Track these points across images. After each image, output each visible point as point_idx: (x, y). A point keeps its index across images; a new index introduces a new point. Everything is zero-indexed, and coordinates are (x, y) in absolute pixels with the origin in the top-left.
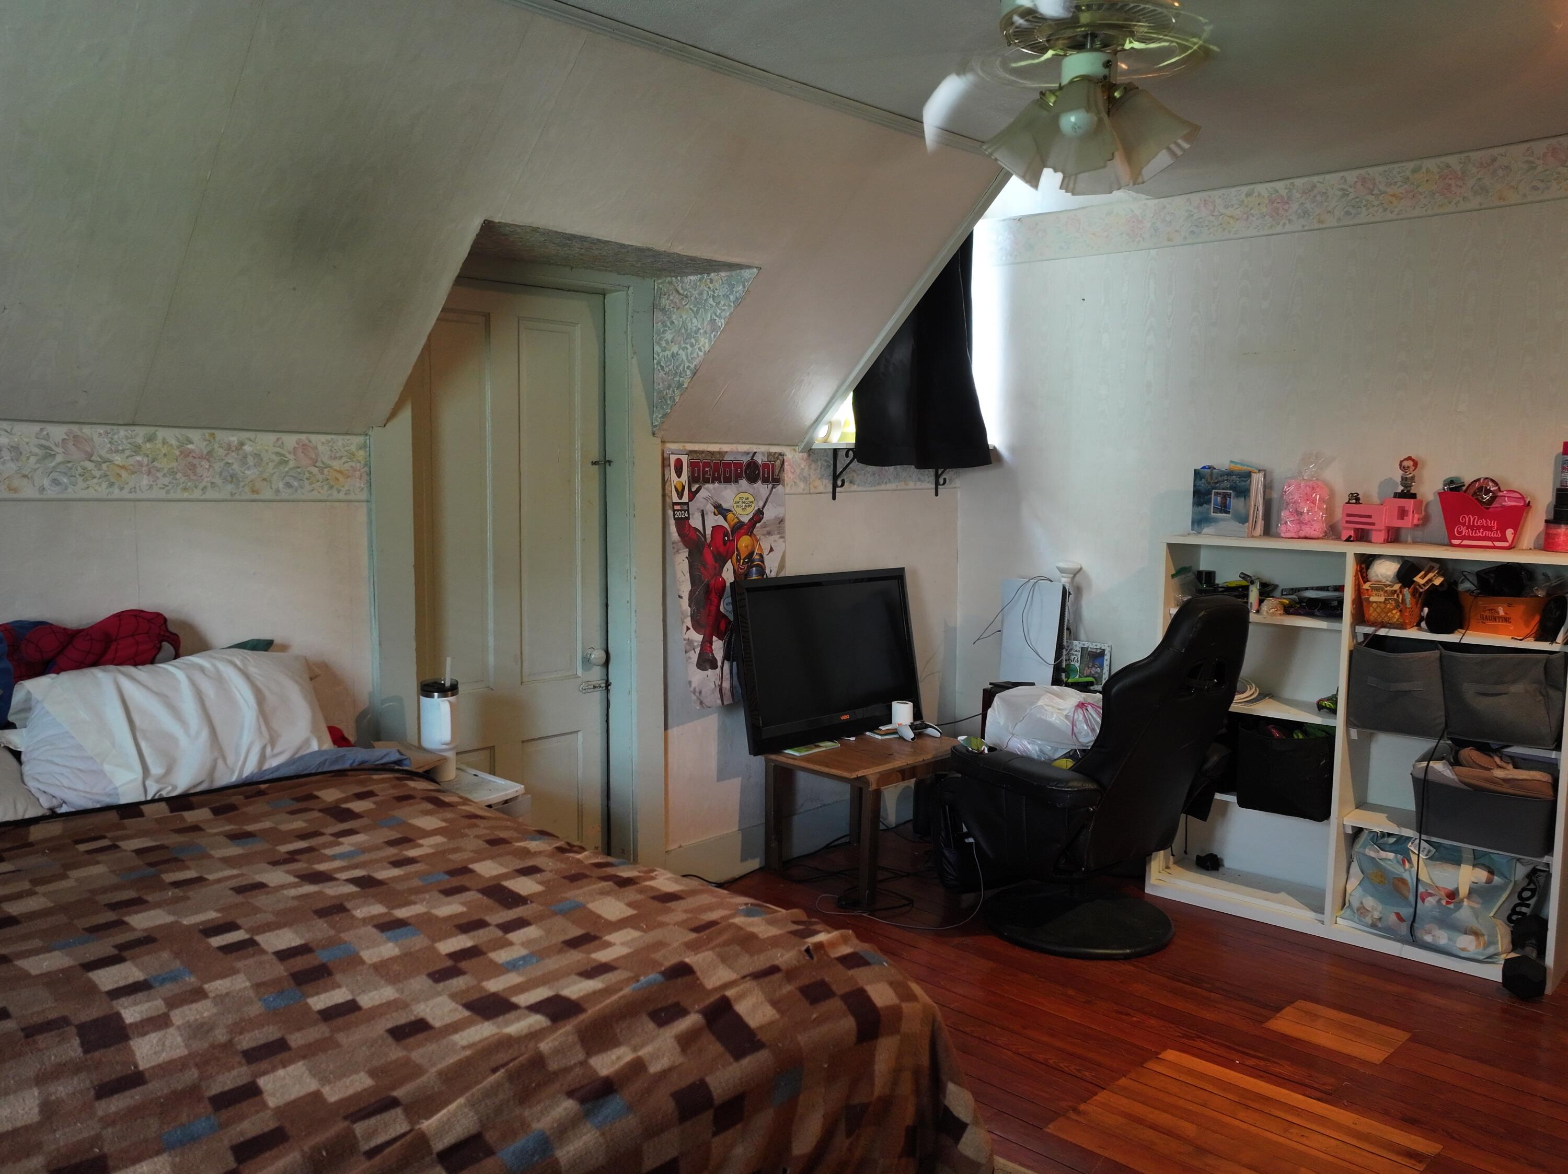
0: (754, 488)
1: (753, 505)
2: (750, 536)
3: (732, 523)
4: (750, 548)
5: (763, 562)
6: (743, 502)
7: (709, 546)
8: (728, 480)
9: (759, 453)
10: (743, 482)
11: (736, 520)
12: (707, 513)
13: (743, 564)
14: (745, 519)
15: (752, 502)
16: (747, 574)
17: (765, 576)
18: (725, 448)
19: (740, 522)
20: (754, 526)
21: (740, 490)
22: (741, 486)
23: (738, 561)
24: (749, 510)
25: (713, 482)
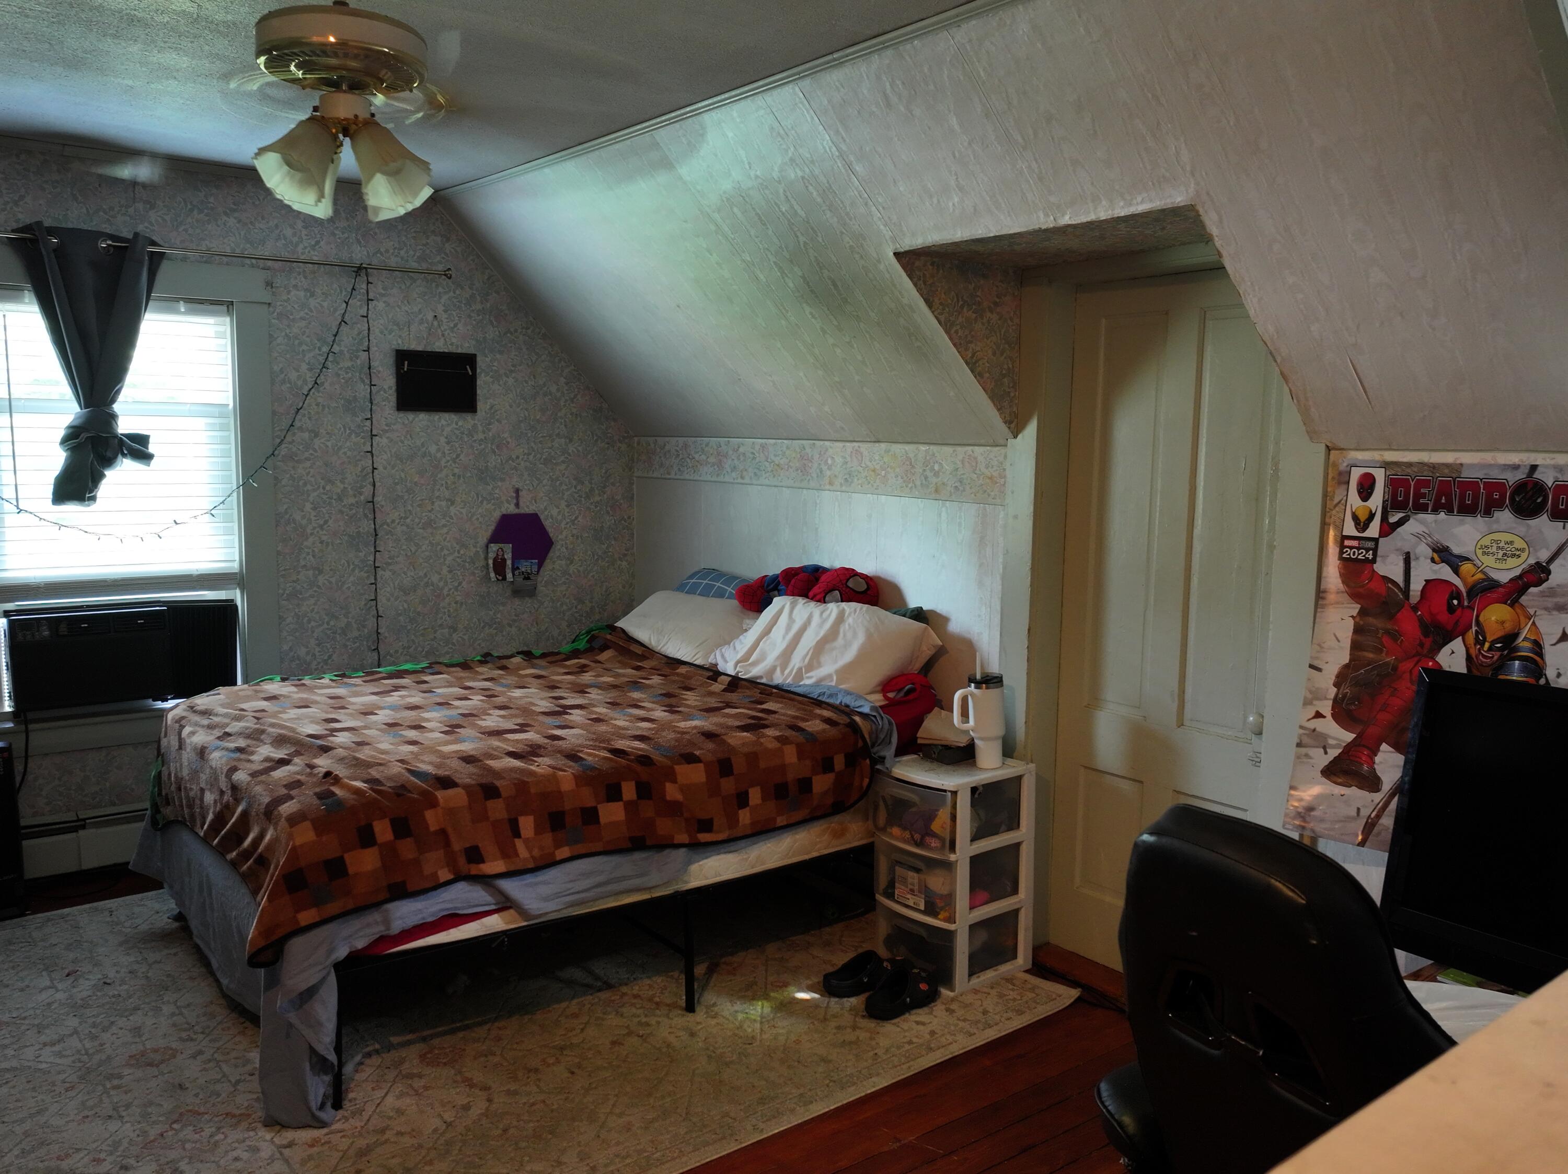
0: (1529, 526)
1: (1524, 555)
2: (1512, 605)
3: (1471, 580)
4: (1508, 627)
5: (1541, 655)
6: (1498, 548)
7: (1415, 608)
8: (1468, 510)
9: (1546, 467)
10: (1505, 516)
11: (1479, 576)
12: (1417, 558)
13: (1490, 649)
14: (1504, 577)
15: (1523, 550)
16: (1501, 665)
17: (1542, 681)
18: (1467, 458)
19: (1488, 579)
20: (1523, 590)
21: (1495, 527)
22: (1497, 521)
23: (1479, 642)
24: (1511, 562)
25: (1435, 510)
